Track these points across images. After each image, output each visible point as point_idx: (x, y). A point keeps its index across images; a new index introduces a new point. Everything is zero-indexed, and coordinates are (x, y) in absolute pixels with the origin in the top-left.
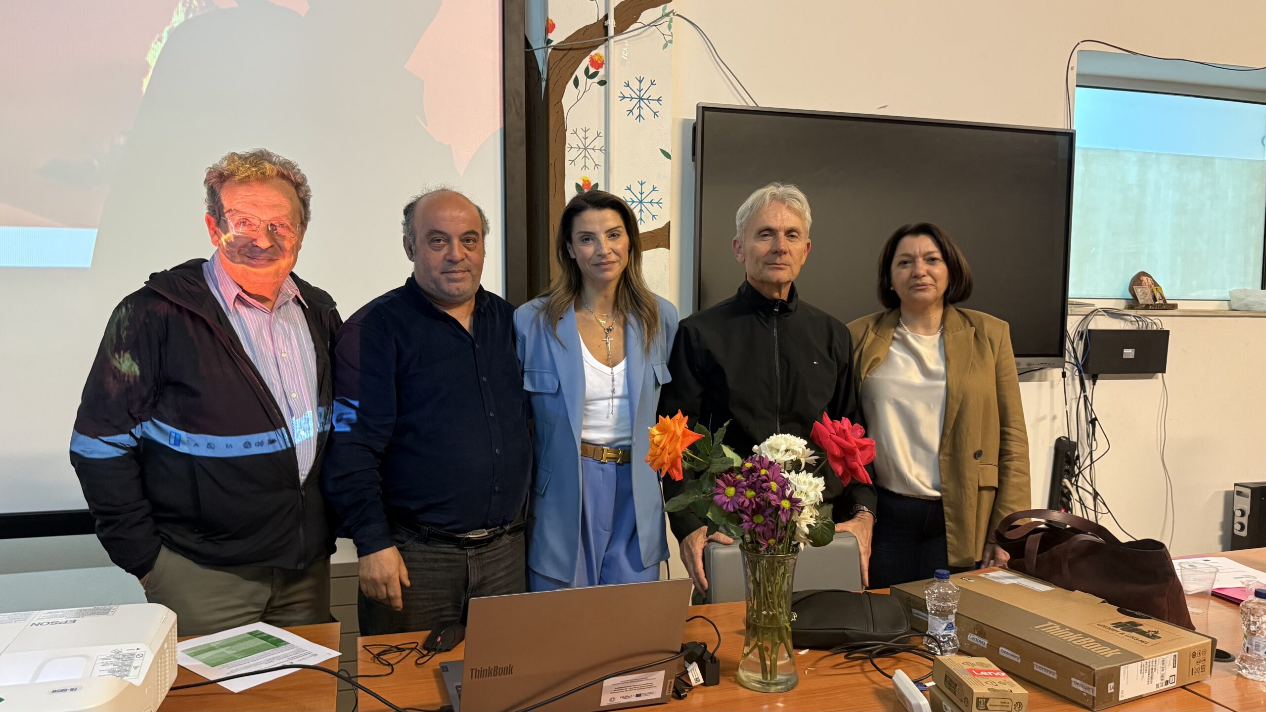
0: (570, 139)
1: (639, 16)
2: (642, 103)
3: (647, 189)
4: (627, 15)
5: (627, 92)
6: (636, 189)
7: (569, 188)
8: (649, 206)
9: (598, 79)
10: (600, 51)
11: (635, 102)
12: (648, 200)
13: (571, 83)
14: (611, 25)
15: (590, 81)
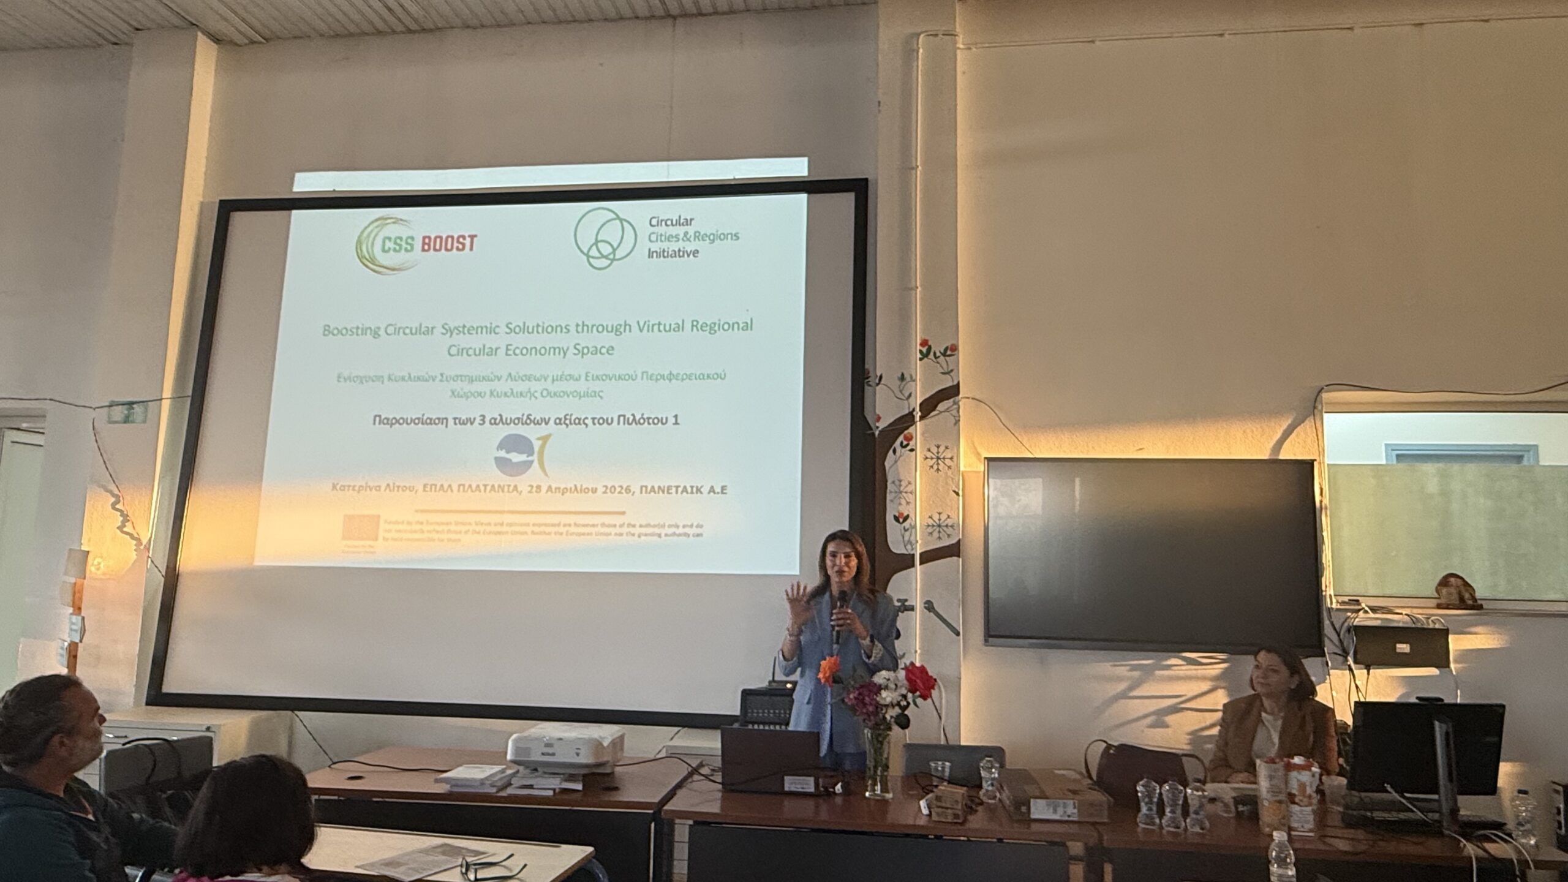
0: (890, 487)
1: (936, 406)
2: (940, 461)
3: (944, 517)
4: (929, 406)
5: (929, 455)
6: (936, 517)
7: (890, 518)
8: (945, 529)
9: (909, 448)
10: (911, 430)
11: (935, 460)
12: (944, 524)
13: (891, 452)
14: (918, 414)
15: (903, 450)
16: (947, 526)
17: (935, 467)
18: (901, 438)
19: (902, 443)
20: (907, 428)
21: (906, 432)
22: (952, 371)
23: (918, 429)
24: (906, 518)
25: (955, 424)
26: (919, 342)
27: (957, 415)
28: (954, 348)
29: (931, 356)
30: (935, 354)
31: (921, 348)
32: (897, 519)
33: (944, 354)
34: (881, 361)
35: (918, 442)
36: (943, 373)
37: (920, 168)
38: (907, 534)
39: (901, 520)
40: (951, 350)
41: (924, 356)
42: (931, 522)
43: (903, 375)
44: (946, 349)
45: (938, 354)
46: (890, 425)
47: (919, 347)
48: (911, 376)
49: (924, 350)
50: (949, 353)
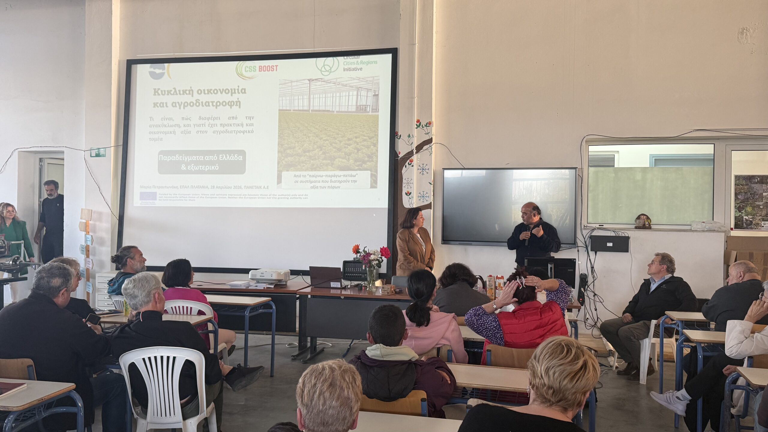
0: (404, 181)
1: (423, 148)
2: (424, 171)
3: (425, 193)
4: (419, 148)
5: (419, 168)
6: (422, 193)
7: (404, 194)
8: (425, 198)
9: (411, 165)
10: (412, 158)
11: (422, 170)
12: (425, 196)
13: (404, 166)
14: (415, 151)
15: (409, 166)
16: (426, 197)
17: (422, 173)
18: (408, 161)
19: (409, 163)
20: (411, 157)
21: (410, 159)
22: (429, 133)
23: (415, 157)
24: (410, 194)
25: (430, 155)
26: (416, 121)
27: (431, 151)
28: (430, 123)
29: (421, 126)
30: (422, 126)
31: (417, 123)
32: (406, 194)
33: (426, 126)
34: (401, 129)
35: (415, 163)
36: (425, 134)
37: (417, 44)
38: (411, 200)
39: (408, 194)
40: (429, 124)
41: (418, 126)
42: (420, 195)
43: (409, 135)
44: (427, 124)
45: (424, 126)
46: (404, 156)
47: (416, 123)
48: (413, 136)
49: (418, 124)
50: (428, 125)
